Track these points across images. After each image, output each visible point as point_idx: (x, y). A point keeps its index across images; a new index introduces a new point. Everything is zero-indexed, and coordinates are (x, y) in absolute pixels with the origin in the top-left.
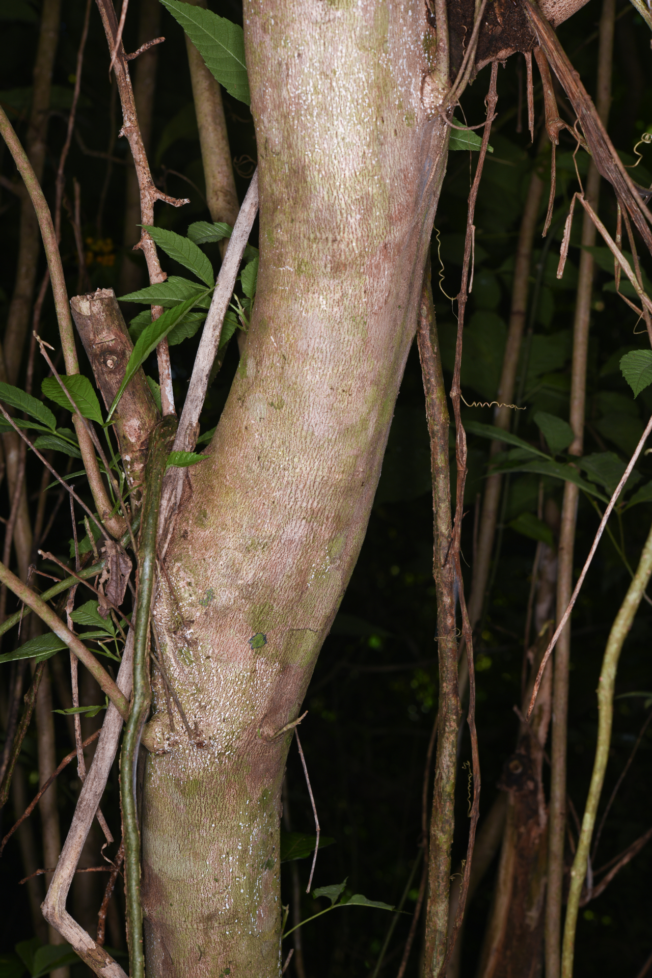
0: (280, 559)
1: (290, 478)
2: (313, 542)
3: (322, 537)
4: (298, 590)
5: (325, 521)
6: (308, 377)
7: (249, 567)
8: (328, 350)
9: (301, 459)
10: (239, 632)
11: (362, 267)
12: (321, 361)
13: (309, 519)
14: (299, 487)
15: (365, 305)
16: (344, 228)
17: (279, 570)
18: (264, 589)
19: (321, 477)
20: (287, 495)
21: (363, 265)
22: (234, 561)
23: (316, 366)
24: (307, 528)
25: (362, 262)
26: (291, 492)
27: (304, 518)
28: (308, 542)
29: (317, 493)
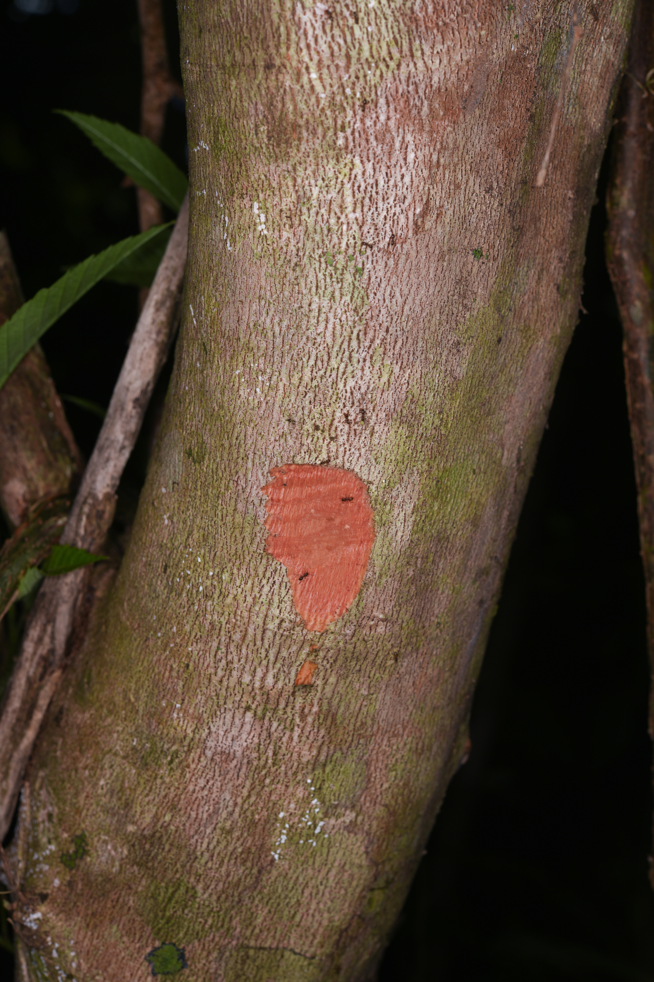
0: (206, 792)
1: (215, 617)
2: (274, 764)
3: (295, 755)
4: (249, 864)
5: (297, 720)
6: (241, 392)
7: (147, 799)
8: (277, 329)
9: (235, 576)
10: (128, 933)
11: (341, 135)
12: (265, 355)
13: (259, 712)
14: (234, 637)
15: (355, 227)
16: (288, 34)
17: (205, 815)
18: (174, 851)
19: (277, 621)
20: (213, 653)
21: (343, 129)
22: (123, 782)
23: (254, 366)
24: (259, 730)
25: (339, 122)
26: (218, 648)
27: (248, 708)
28: (262, 762)
29: (272, 657)
